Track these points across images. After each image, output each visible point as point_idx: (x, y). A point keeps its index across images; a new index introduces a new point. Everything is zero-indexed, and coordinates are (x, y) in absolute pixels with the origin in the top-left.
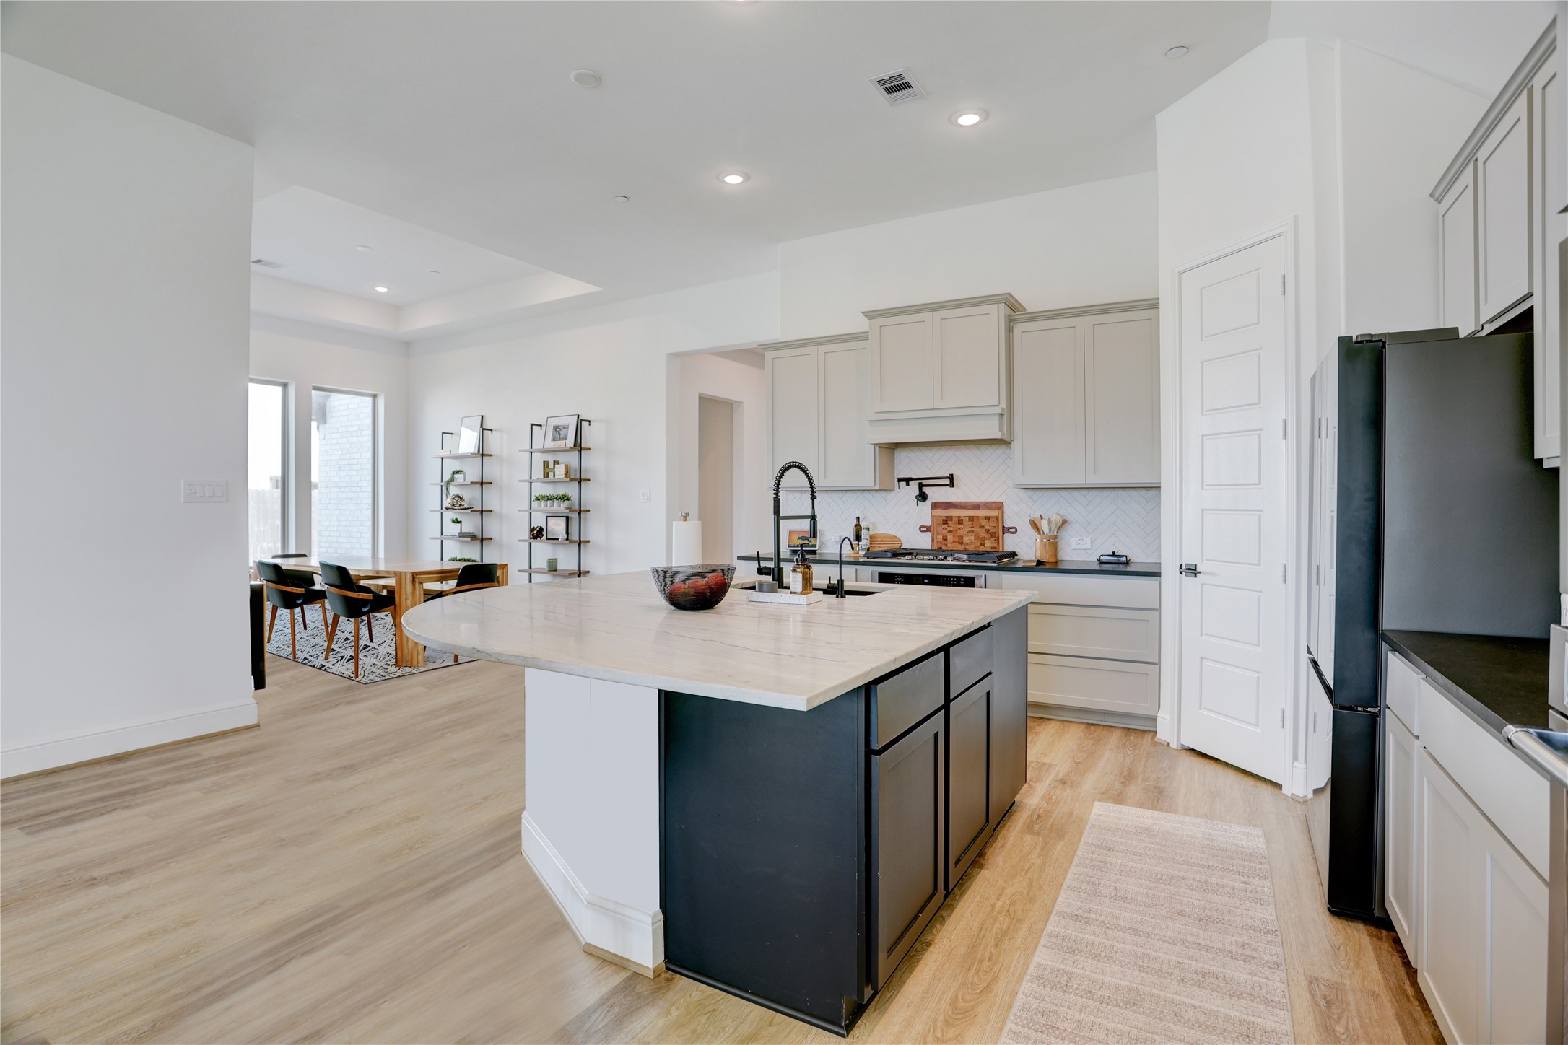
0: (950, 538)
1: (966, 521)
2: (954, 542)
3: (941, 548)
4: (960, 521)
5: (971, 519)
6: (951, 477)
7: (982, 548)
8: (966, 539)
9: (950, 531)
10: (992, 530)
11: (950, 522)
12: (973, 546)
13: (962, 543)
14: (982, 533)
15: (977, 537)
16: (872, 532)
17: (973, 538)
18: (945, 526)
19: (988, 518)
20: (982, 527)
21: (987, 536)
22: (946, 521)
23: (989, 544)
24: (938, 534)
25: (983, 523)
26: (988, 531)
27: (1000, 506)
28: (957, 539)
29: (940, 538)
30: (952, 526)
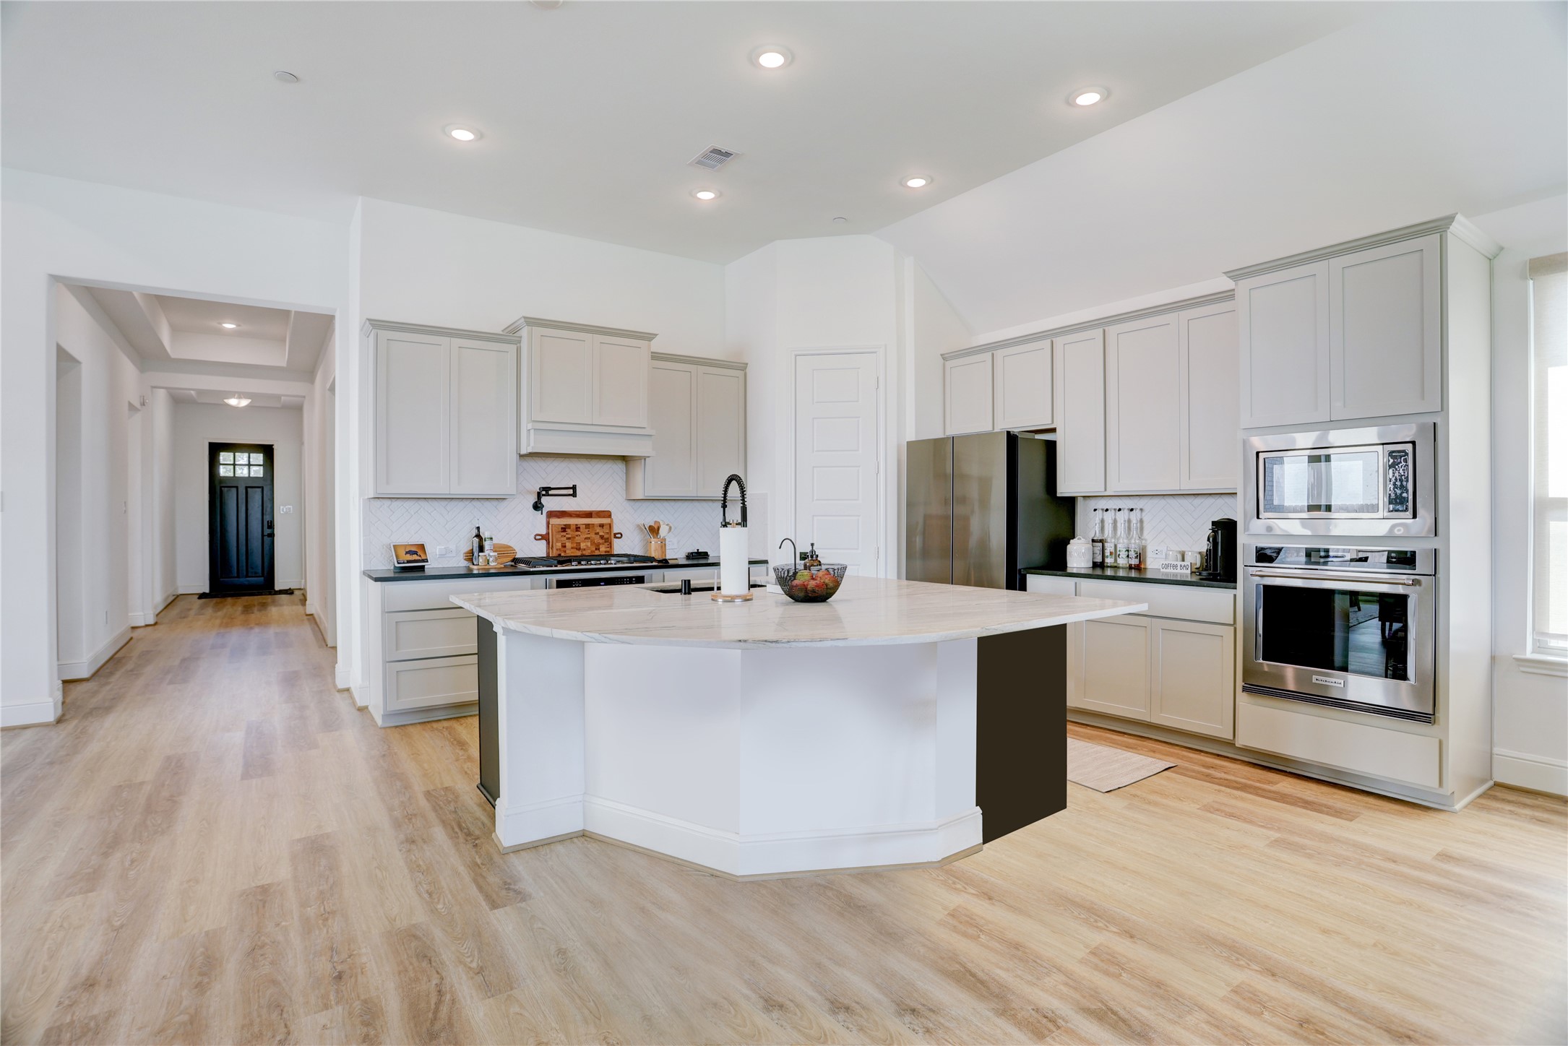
0: (568, 545)
1: (582, 528)
2: (572, 548)
3: (560, 555)
4: (578, 528)
5: (587, 526)
6: (574, 488)
7: (597, 553)
8: (583, 545)
9: (568, 539)
10: (606, 536)
11: (568, 530)
12: (589, 551)
13: (579, 549)
14: (597, 539)
15: (593, 543)
16: (495, 541)
17: (589, 544)
18: (564, 534)
19: (602, 526)
20: (597, 534)
21: (601, 541)
22: (564, 529)
23: (603, 549)
24: (557, 541)
25: (598, 529)
26: (602, 537)
27: (607, 514)
28: (575, 545)
29: (559, 545)
30: (570, 533)
